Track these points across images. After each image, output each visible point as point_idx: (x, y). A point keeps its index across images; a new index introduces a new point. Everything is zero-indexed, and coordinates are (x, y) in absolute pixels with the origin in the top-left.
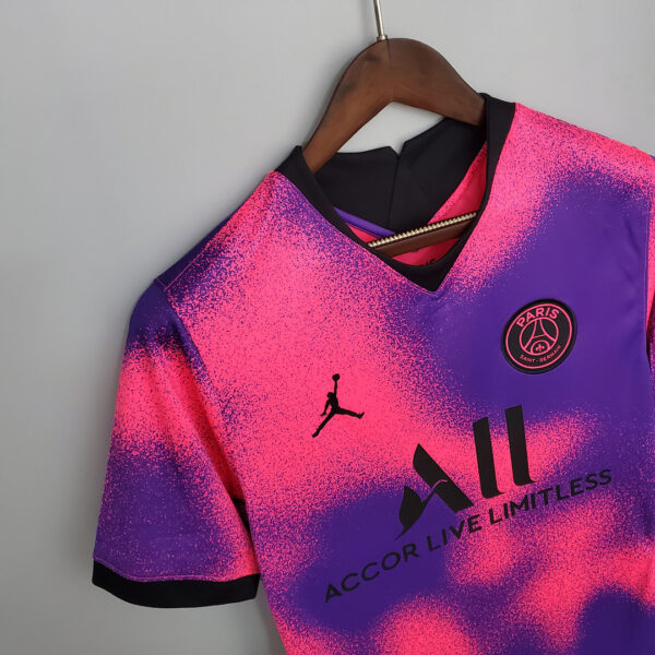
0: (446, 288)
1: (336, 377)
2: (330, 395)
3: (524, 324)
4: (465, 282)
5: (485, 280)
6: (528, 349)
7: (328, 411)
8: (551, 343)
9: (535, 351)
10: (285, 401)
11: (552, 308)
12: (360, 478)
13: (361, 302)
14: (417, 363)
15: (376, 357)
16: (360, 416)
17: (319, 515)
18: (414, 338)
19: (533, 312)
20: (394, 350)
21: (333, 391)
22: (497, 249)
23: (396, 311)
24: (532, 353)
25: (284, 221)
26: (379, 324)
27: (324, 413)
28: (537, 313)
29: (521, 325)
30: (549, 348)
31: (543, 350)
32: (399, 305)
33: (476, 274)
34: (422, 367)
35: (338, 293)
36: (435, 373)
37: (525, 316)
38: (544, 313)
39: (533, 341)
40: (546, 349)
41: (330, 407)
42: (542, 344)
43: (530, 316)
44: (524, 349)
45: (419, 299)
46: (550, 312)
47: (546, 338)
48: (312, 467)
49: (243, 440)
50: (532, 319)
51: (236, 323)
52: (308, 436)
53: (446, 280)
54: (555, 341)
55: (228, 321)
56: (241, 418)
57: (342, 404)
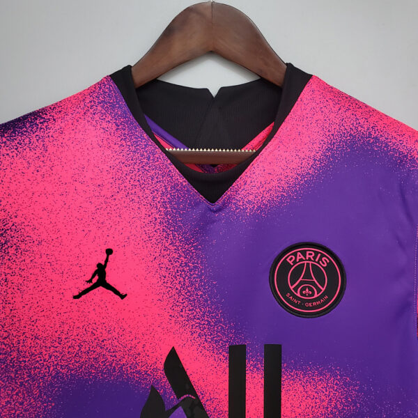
0: (224, 204)
1: (109, 252)
2: (99, 265)
3: (295, 262)
4: (241, 203)
5: (259, 207)
6: (296, 289)
7: (95, 280)
8: (319, 290)
9: (301, 294)
10: (56, 254)
11: (323, 256)
12: (110, 359)
13: (147, 191)
14: (186, 265)
15: (150, 245)
16: (123, 297)
17: (63, 378)
18: (187, 239)
19: (304, 253)
20: (167, 245)
21: (103, 263)
22: (275, 183)
23: (175, 209)
24: (298, 295)
25: (99, 108)
26: (157, 216)
27: (90, 281)
28: (308, 256)
29: (291, 262)
30: (316, 296)
31: (310, 296)
32: (178, 204)
33: (251, 198)
34: (191, 270)
35: (129, 177)
36: (201, 281)
37: (295, 254)
38: (315, 258)
39: (301, 283)
40: (313, 295)
41: (97, 277)
42: (311, 289)
43: (300, 256)
44: (292, 288)
45: (197, 204)
46: (320, 259)
47: (313, 283)
48: (66, 328)
49: (7, 271)
50: (301, 260)
51: (32, 169)
52: (69, 295)
53: (224, 197)
54: (323, 289)
55: (26, 165)
56: (12, 251)
57: (109, 279)
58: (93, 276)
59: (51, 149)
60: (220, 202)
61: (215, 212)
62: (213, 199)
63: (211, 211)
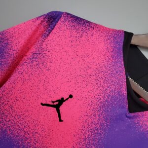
58: (56, 101)
59: (83, 38)
60: (132, 115)
61: (127, 117)
62: (131, 111)
63: (126, 115)
